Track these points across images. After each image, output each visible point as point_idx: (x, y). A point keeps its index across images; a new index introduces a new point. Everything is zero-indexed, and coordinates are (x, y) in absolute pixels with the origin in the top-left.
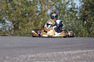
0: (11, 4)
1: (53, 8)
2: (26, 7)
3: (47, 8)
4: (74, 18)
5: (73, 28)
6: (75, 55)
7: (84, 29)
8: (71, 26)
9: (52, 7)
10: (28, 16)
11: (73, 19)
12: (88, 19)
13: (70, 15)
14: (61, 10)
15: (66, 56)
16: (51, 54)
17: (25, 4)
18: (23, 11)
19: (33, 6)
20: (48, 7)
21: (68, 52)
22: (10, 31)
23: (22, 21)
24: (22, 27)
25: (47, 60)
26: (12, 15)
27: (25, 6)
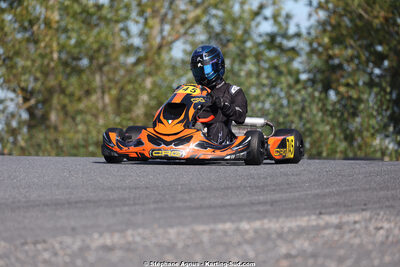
0: (15, 15)
1: (194, 34)
2: (81, 28)
3: (169, 35)
4: (283, 79)
5: (281, 120)
6: (291, 237)
7: (328, 123)
8: (271, 111)
9: (191, 31)
10: (90, 67)
11: (281, 83)
12: (343, 81)
13: (266, 65)
14: (228, 41)
15: (251, 242)
16: (187, 230)
17: (79, 17)
18: (69, 45)
19: (112, 25)
20: (172, 29)
21: (257, 224)
22: (13, 132)
23: (63, 91)
24: (61, 114)
25: (169, 257)
26: (21, 62)
27: (76, 26)
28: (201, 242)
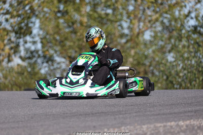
0: (65, 20)
1: (155, 27)
5: (200, 69)
8: (195, 65)
11: (200, 51)
13: (192, 42)
17: (97, 20)
19: (114, 23)
20: (144, 25)
21: (188, 122)
26: (68, 43)
28: (159, 132)
